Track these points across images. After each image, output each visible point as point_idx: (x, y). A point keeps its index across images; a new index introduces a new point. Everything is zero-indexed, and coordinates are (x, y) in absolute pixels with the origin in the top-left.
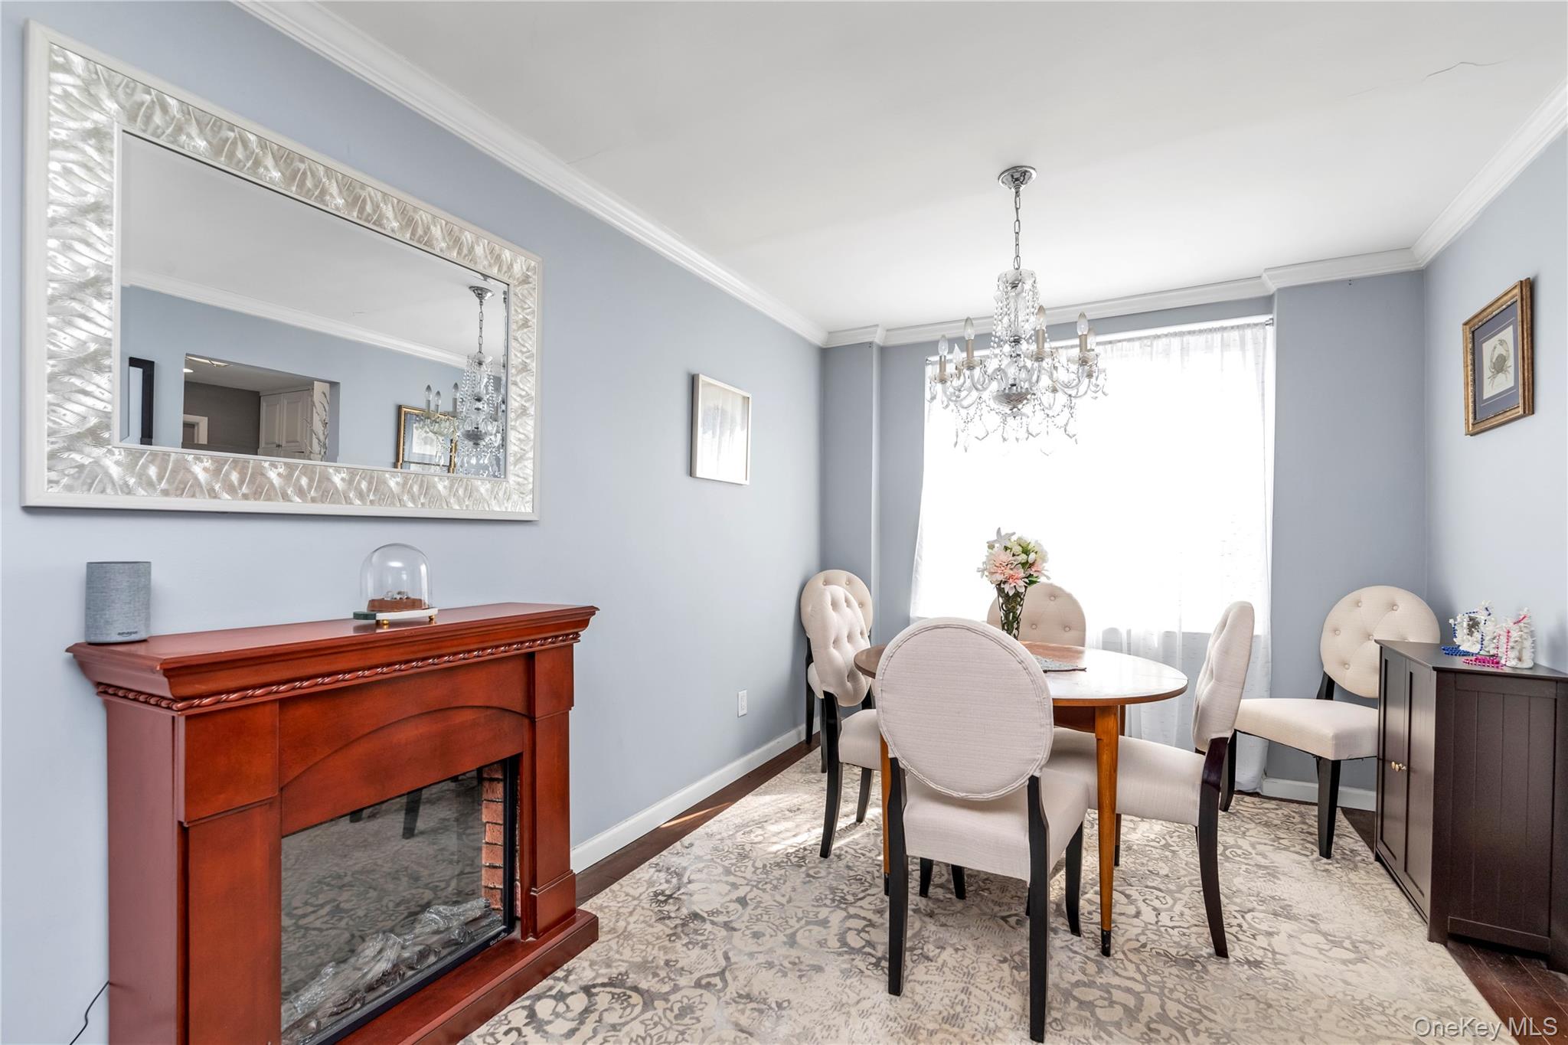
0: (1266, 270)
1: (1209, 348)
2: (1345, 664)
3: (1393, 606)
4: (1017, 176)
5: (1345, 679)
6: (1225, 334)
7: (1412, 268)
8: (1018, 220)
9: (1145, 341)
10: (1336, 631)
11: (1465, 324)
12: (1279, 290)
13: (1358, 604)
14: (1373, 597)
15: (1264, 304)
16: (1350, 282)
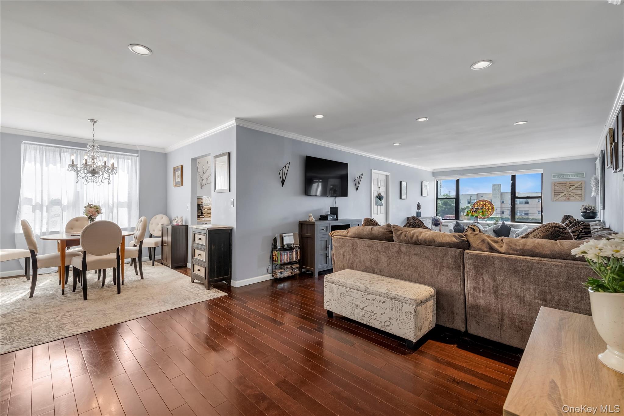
0: (138, 145)
1: (124, 158)
2: (154, 230)
3: (162, 218)
4: (94, 122)
5: (154, 234)
6: (128, 157)
7: (165, 152)
8: (93, 134)
9: (107, 154)
10: (152, 224)
11: (174, 168)
12: (140, 150)
13: (156, 218)
14: (159, 217)
15: (137, 152)
16: (154, 152)
